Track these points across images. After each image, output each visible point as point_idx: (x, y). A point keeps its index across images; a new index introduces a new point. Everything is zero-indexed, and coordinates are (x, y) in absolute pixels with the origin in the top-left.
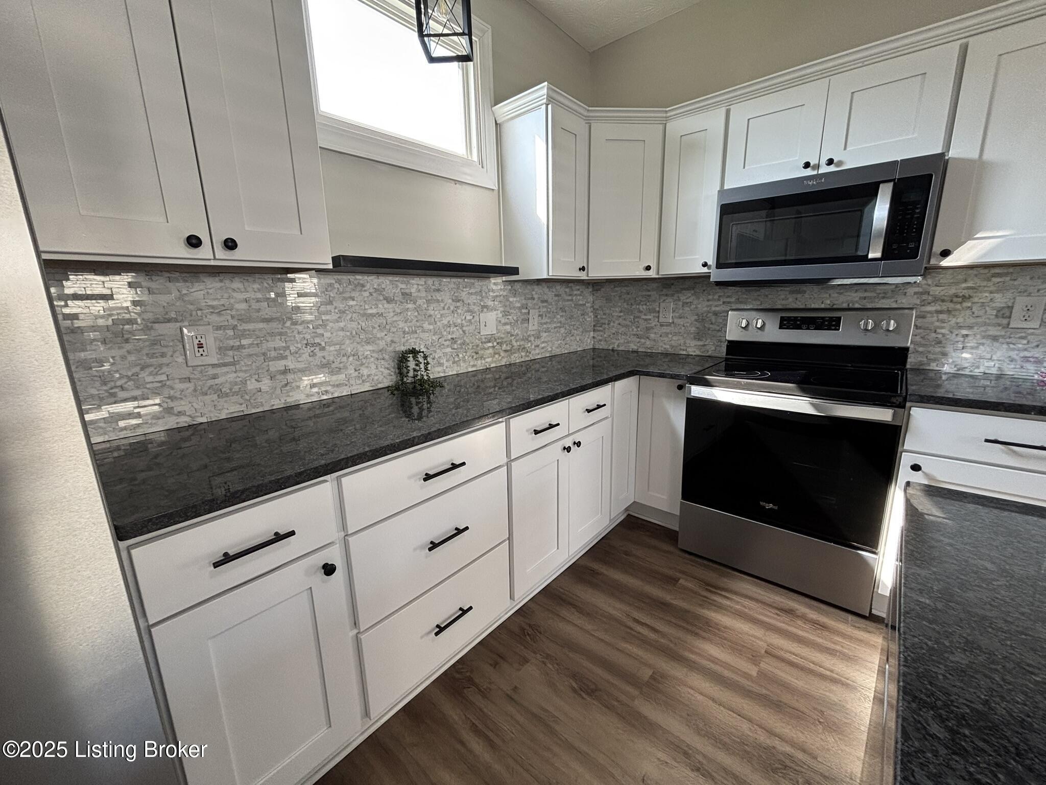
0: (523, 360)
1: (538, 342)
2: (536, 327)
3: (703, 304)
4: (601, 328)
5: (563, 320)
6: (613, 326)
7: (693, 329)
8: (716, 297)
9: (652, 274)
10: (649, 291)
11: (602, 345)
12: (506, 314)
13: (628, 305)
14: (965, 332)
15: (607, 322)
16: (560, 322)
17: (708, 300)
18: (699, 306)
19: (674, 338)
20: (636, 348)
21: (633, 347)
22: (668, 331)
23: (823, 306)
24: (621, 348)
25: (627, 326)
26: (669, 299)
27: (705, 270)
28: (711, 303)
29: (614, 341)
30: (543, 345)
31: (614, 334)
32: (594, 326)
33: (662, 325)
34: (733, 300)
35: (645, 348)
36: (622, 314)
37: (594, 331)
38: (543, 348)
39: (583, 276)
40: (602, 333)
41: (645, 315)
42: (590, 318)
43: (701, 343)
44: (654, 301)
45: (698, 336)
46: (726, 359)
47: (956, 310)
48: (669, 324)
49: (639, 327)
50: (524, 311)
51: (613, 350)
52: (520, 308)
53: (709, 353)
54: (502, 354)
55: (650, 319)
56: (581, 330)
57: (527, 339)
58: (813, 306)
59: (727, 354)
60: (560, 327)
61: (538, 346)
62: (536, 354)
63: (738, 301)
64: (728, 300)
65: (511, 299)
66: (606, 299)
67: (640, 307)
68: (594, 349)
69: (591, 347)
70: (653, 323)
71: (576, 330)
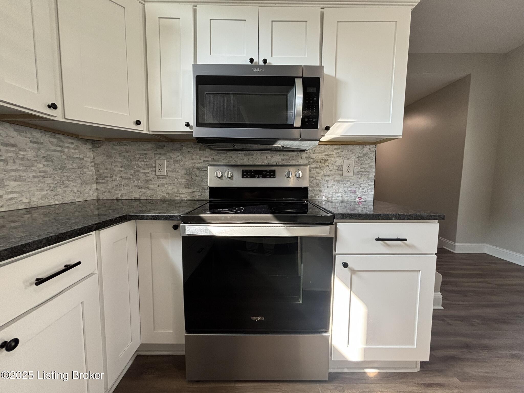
3: (189, 161)
4: (103, 181)
5: (48, 169)
6: (115, 180)
7: (183, 181)
8: (198, 157)
9: (143, 129)
10: (145, 150)
11: (107, 196)
13: (128, 161)
15: (109, 175)
16: (44, 172)
17: (193, 159)
18: (187, 163)
19: (170, 188)
20: (138, 196)
21: (135, 196)
22: (164, 182)
24: (124, 198)
25: (128, 179)
26: (163, 157)
27: (188, 129)
29: (117, 192)
30: (11, 196)
31: (117, 185)
32: (97, 179)
33: (158, 178)
34: (210, 159)
35: (146, 196)
36: (123, 169)
37: (97, 183)
38: (10, 199)
39: (59, 116)
40: (105, 185)
41: (144, 169)
42: (90, 172)
43: (190, 191)
44: (151, 158)
45: (188, 185)
46: (210, 201)
47: (323, 167)
48: (165, 177)
49: (139, 180)
51: (117, 200)
53: (197, 198)
55: (148, 173)
58: (258, 164)
59: (209, 198)
64: (206, 159)
66: (107, 156)
67: (139, 163)
68: (98, 200)
69: (95, 198)
70: (151, 176)
71: (72, 181)
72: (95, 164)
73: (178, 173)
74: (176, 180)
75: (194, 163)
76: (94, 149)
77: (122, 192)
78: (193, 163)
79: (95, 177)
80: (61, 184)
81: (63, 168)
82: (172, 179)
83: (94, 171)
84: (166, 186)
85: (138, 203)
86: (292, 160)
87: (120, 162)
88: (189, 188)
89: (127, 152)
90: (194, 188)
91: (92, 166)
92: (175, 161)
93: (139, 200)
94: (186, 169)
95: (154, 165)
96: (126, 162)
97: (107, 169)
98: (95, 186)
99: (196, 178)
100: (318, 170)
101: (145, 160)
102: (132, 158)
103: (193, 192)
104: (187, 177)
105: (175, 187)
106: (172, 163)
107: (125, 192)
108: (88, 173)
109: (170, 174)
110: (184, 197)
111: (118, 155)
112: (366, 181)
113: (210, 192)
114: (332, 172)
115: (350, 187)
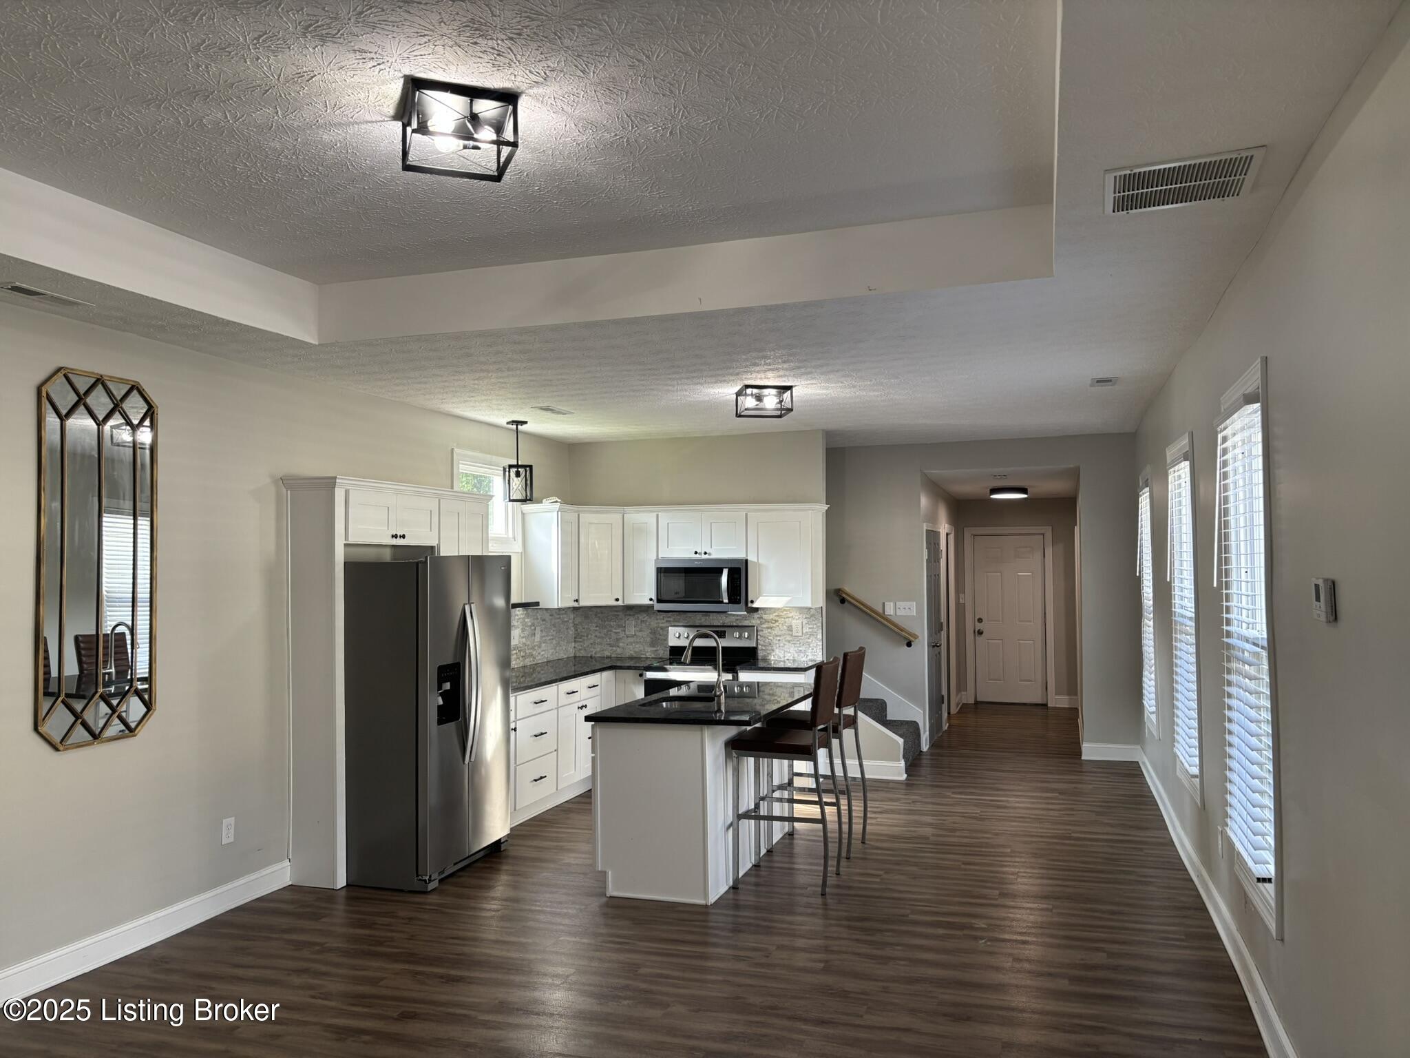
0: (531, 663)
1: (540, 651)
2: (539, 640)
3: (654, 622)
4: (580, 640)
5: (554, 633)
6: (591, 638)
7: (649, 639)
8: (662, 617)
9: (620, 603)
10: (617, 611)
11: (583, 653)
12: (523, 630)
13: (602, 621)
14: (778, 638)
15: (585, 635)
16: (553, 636)
17: (657, 619)
18: (652, 623)
19: (637, 646)
20: (609, 654)
21: (607, 653)
22: (632, 641)
23: (719, 624)
24: (598, 655)
25: (602, 638)
26: (632, 618)
27: (651, 602)
28: (659, 621)
29: (592, 649)
30: (543, 653)
31: (592, 644)
32: (575, 638)
33: (627, 637)
34: (672, 619)
35: (616, 654)
36: (598, 628)
37: (575, 641)
38: (542, 655)
39: (576, 605)
40: (581, 644)
41: (615, 629)
42: (572, 632)
43: (655, 649)
44: (622, 619)
45: (653, 644)
46: (670, 658)
47: (773, 627)
48: (633, 636)
49: (610, 638)
50: (533, 628)
51: (591, 657)
52: (531, 626)
53: (660, 656)
54: (521, 658)
55: (619, 633)
56: (566, 641)
57: (533, 648)
58: (715, 624)
59: (670, 655)
60: (552, 639)
61: (539, 654)
62: (539, 659)
63: (675, 621)
64: (669, 619)
65: (526, 620)
66: (585, 617)
67: (612, 623)
68: (575, 657)
69: (573, 655)
70: (622, 635)
71: (563, 641)
72: (575, 625)
73: (644, 633)
74: (642, 639)
76: (574, 611)
77: (595, 651)
78: (657, 623)
79: (574, 636)
80: (558, 644)
81: (559, 631)
82: (639, 638)
83: (574, 631)
84: (634, 645)
85: (609, 660)
86: (749, 620)
87: (596, 623)
88: (654, 647)
89: (602, 613)
90: (660, 646)
91: (573, 627)
92: (642, 621)
93: (610, 657)
94: (651, 629)
95: (624, 625)
96: (600, 623)
97: (584, 629)
98: (573, 647)
99: (662, 637)
100: (770, 630)
101: (618, 623)
102: (605, 619)
103: (657, 650)
104: (652, 636)
105: (640, 645)
106: (639, 623)
107: (598, 650)
109: (637, 633)
110: (648, 655)
111: (594, 616)
112: (815, 641)
113: (670, 651)
114: (783, 632)
115: (800, 647)
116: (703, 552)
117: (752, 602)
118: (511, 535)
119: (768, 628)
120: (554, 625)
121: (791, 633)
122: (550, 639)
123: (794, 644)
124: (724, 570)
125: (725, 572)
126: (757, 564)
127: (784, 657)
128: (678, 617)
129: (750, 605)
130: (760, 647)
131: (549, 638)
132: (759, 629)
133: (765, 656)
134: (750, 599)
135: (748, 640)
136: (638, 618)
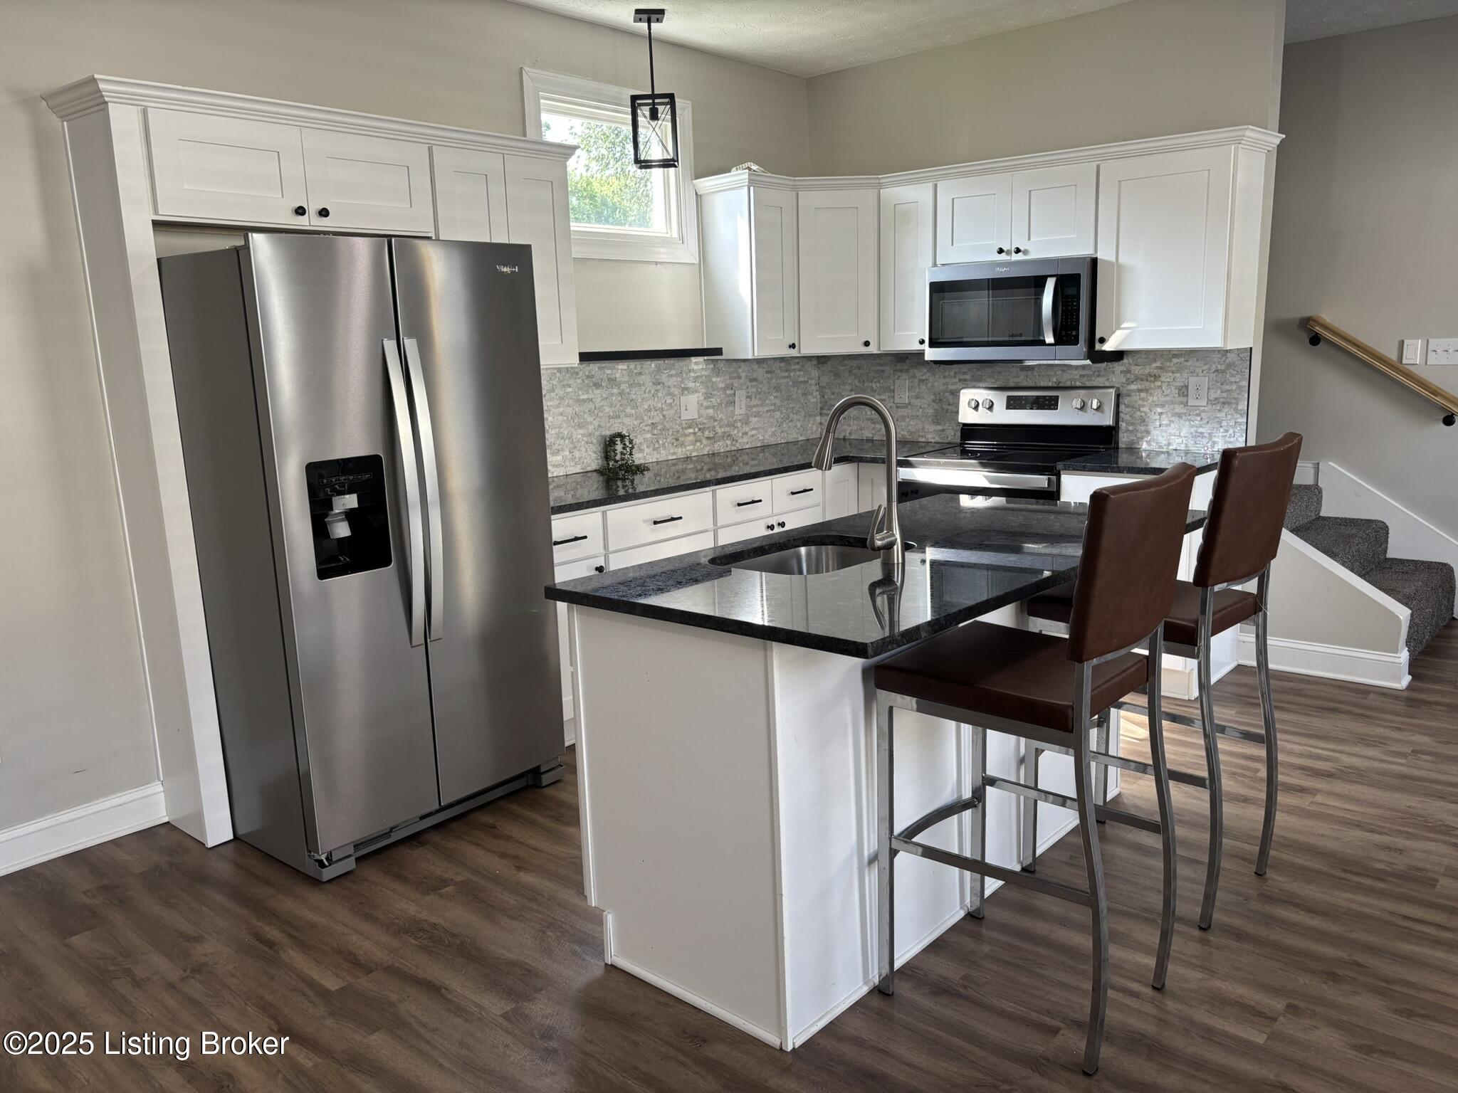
0: (728, 449)
1: (746, 429)
2: (743, 411)
5: (778, 402)
7: (930, 411)
9: (873, 349)
12: (708, 396)
13: (859, 381)
14: (1159, 410)
16: (775, 404)
17: (944, 377)
18: (936, 384)
19: (912, 423)
20: (871, 435)
21: (866, 434)
22: (905, 414)
23: (1050, 384)
24: (853, 437)
26: (904, 376)
27: (922, 347)
28: (942, 379)
30: (753, 432)
32: (821, 409)
35: (880, 435)
37: (821, 414)
39: (794, 353)
42: (814, 399)
43: (939, 428)
45: (937, 419)
47: (1151, 389)
48: (906, 406)
55: (885, 400)
58: (1042, 384)
59: (960, 439)
63: (970, 378)
64: (964, 377)
65: (714, 380)
66: (835, 375)
67: (874, 385)
71: (796, 413)
72: (820, 387)
73: (923, 401)
74: (921, 410)
75: (947, 384)
76: (819, 366)
77: (850, 428)
78: (944, 384)
79: (819, 406)
80: (787, 418)
81: (789, 398)
82: (916, 410)
83: (818, 397)
84: (907, 420)
85: (871, 445)
86: (1099, 376)
87: (851, 384)
88: (938, 424)
89: (859, 368)
90: (945, 424)
91: (817, 391)
92: (921, 381)
93: (872, 441)
94: (934, 394)
95: (892, 387)
96: (858, 384)
97: (833, 393)
98: (818, 418)
99: (949, 407)
100: (1143, 395)
101: (881, 381)
102: (864, 378)
103: (943, 430)
104: (936, 406)
105: (919, 422)
106: (917, 383)
107: (854, 428)
108: (812, 400)
109: (913, 401)
110: (929, 438)
111: (847, 374)
112: (1232, 415)
113: (962, 431)
114: (1168, 398)
115: (1201, 426)
116: (1013, 249)
117: (1102, 341)
118: (675, 234)
119: (1140, 391)
120: (777, 389)
121: (1184, 399)
122: (768, 411)
123: (1190, 420)
124: (1049, 279)
125: (1050, 285)
126: (1117, 267)
127: (1169, 444)
128: (979, 373)
129: (1098, 347)
130: (1123, 425)
131: (766, 409)
132: (1123, 391)
133: (1132, 442)
134: (1098, 336)
135: (1098, 414)
136: (914, 377)
